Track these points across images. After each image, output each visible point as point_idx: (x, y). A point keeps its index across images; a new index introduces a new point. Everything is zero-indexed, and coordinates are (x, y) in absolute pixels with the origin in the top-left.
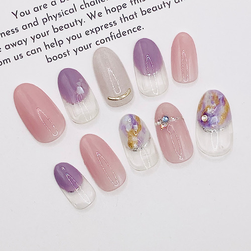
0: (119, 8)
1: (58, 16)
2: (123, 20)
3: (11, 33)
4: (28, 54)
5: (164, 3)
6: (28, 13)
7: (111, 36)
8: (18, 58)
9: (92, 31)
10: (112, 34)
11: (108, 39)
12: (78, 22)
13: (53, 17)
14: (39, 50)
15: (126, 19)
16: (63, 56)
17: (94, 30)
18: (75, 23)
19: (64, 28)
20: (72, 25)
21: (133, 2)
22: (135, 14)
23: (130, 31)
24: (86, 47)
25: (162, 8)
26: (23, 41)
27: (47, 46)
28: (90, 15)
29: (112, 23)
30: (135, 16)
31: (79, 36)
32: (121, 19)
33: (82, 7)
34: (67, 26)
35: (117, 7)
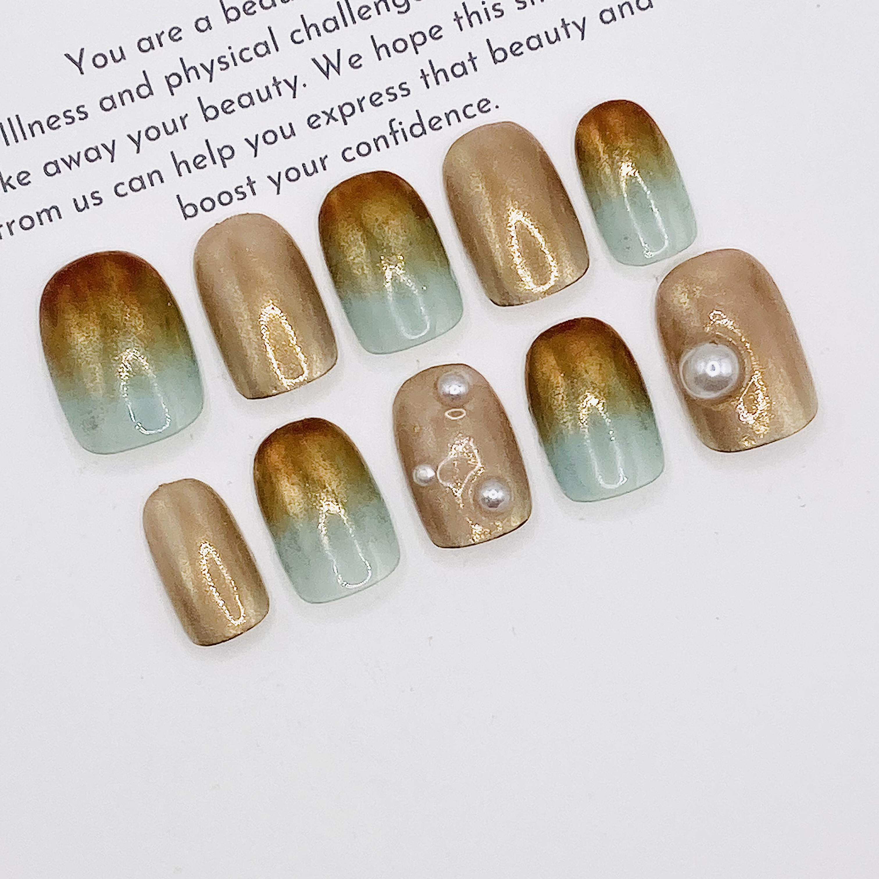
0: (419, 39)
1: (217, 66)
2: (431, 79)
3: (63, 121)
4: (121, 190)
5: (565, 26)
6: (118, 56)
7: (393, 133)
8: (87, 206)
9: (330, 116)
10: (396, 126)
11: (381, 142)
12: (283, 87)
13: (200, 69)
14: (155, 176)
15: (441, 75)
16: (235, 196)
17: (337, 114)
18: (273, 90)
19: (236, 106)
20: (264, 95)
21: (464, 21)
22: (472, 59)
23: (453, 116)
24: (310, 170)
25: (558, 38)
26: (102, 150)
27: (183, 167)
28: (323, 64)
29: (397, 90)
30: (469, 66)
31: (288, 132)
32: (424, 76)
33: (298, 37)
34: (245, 101)
35: (412, 37)
